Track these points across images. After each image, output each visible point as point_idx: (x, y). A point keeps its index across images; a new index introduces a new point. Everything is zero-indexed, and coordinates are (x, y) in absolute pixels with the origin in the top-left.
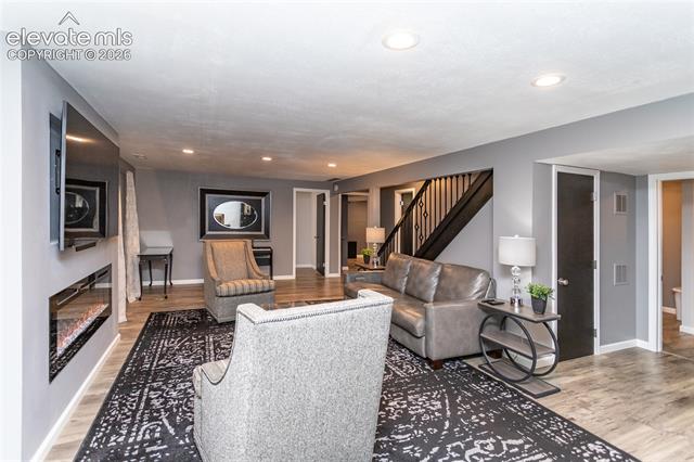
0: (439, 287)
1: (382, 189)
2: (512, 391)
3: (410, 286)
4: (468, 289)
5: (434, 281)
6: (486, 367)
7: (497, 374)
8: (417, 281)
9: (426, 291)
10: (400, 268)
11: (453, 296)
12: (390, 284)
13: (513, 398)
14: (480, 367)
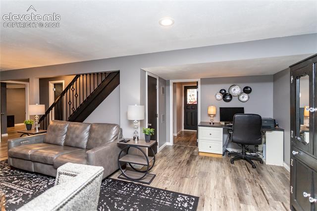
0: (89, 138)
1: (41, 80)
2: (139, 185)
3: (69, 140)
4: (109, 136)
5: (86, 135)
6: (122, 176)
7: (129, 179)
8: (74, 136)
9: (81, 142)
10: (60, 130)
11: (100, 142)
12: (52, 141)
13: (141, 189)
14: (118, 178)
